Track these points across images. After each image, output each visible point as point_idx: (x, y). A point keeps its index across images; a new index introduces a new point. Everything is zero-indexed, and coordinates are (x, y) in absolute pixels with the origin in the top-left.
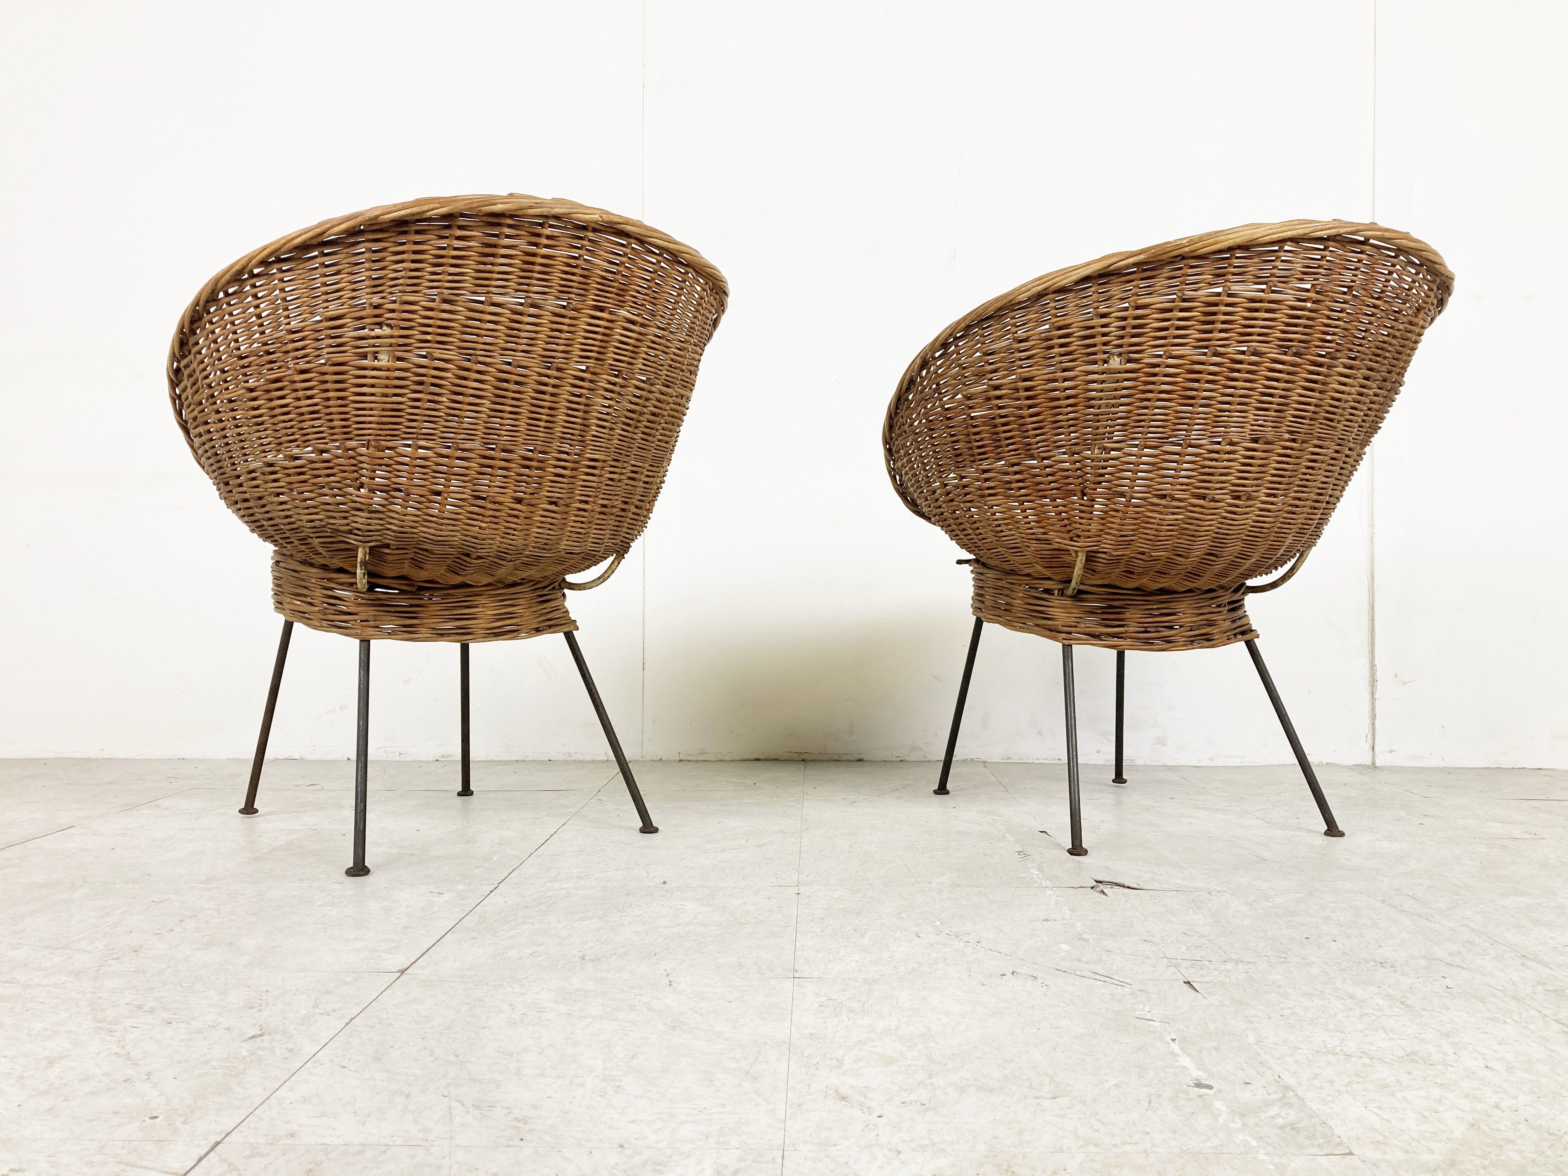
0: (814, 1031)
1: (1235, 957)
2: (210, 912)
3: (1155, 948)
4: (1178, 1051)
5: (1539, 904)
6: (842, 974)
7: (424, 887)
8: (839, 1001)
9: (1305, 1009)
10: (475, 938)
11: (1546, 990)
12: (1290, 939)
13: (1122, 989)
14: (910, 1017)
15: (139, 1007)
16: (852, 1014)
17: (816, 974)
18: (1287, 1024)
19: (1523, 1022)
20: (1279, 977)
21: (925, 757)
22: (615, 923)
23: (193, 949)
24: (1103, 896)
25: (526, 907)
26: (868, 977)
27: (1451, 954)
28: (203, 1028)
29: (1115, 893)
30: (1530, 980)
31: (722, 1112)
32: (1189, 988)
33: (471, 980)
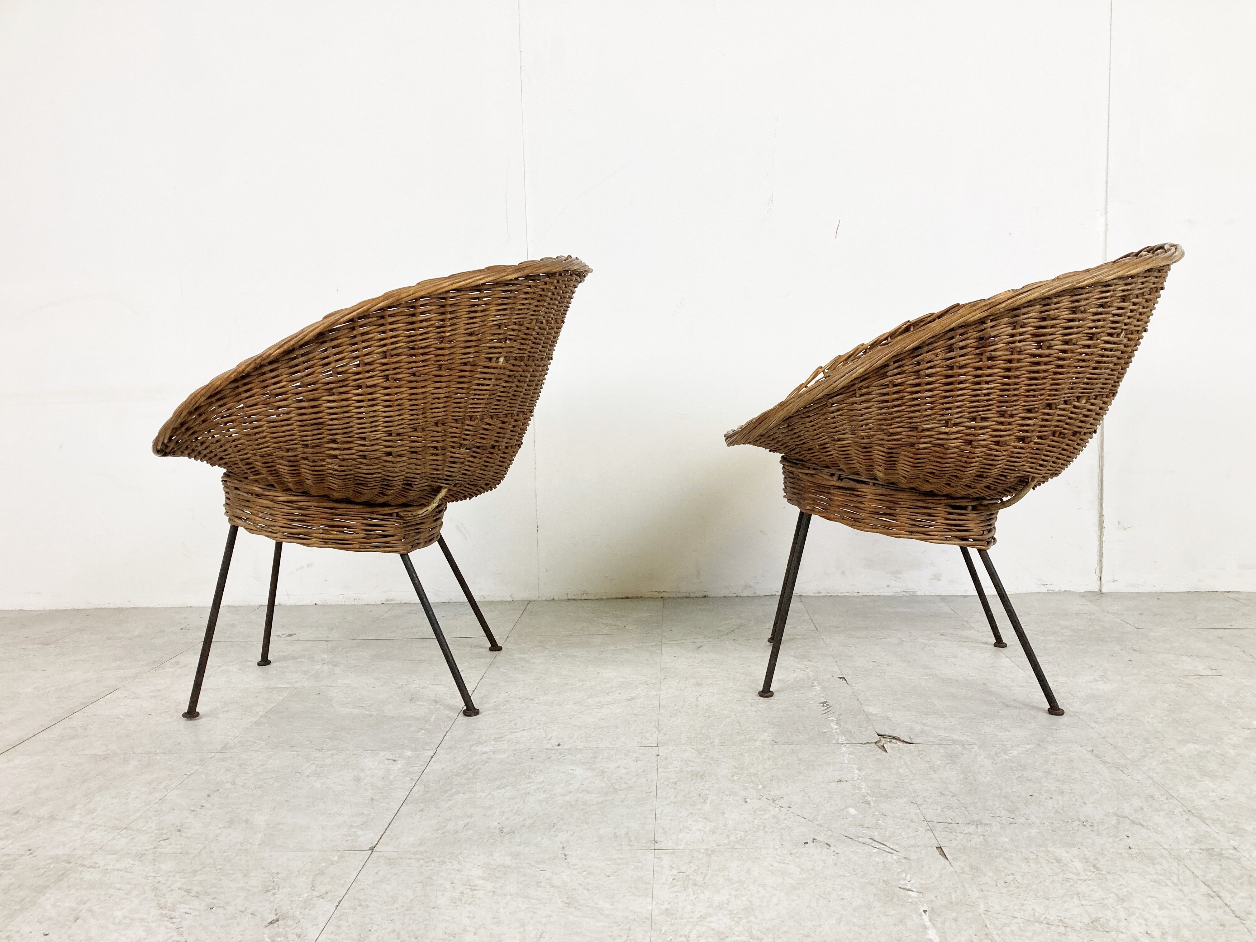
0: (669, 906)
1: (976, 818)
2: (228, 786)
3: (918, 811)
4: (928, 924)
5: (1208, 752)
6: (689, 845)
7: (382, 753)
8: (687, 874)
9: (1023, 874)
10: (422, 810)
11: (1201, 849)
12: (1018, 797)
13: (892, 857)
14: (737, 890)
15: (188, 891)
16: (696, 888)
17: (671, 845)
18: (1008, 891)
19: (1180, 884)
20: (1007, 840)
21: (755, 593)
22: (523, 792)
23: (220, 828)
24: (884, 753)
25: (458, 774)
26: (708, 847)
27: (1136, 811)
28: (236, 913)
29: (892, 748)
30: (1190, 838)
32: (941, 854)
33: (422, 857)
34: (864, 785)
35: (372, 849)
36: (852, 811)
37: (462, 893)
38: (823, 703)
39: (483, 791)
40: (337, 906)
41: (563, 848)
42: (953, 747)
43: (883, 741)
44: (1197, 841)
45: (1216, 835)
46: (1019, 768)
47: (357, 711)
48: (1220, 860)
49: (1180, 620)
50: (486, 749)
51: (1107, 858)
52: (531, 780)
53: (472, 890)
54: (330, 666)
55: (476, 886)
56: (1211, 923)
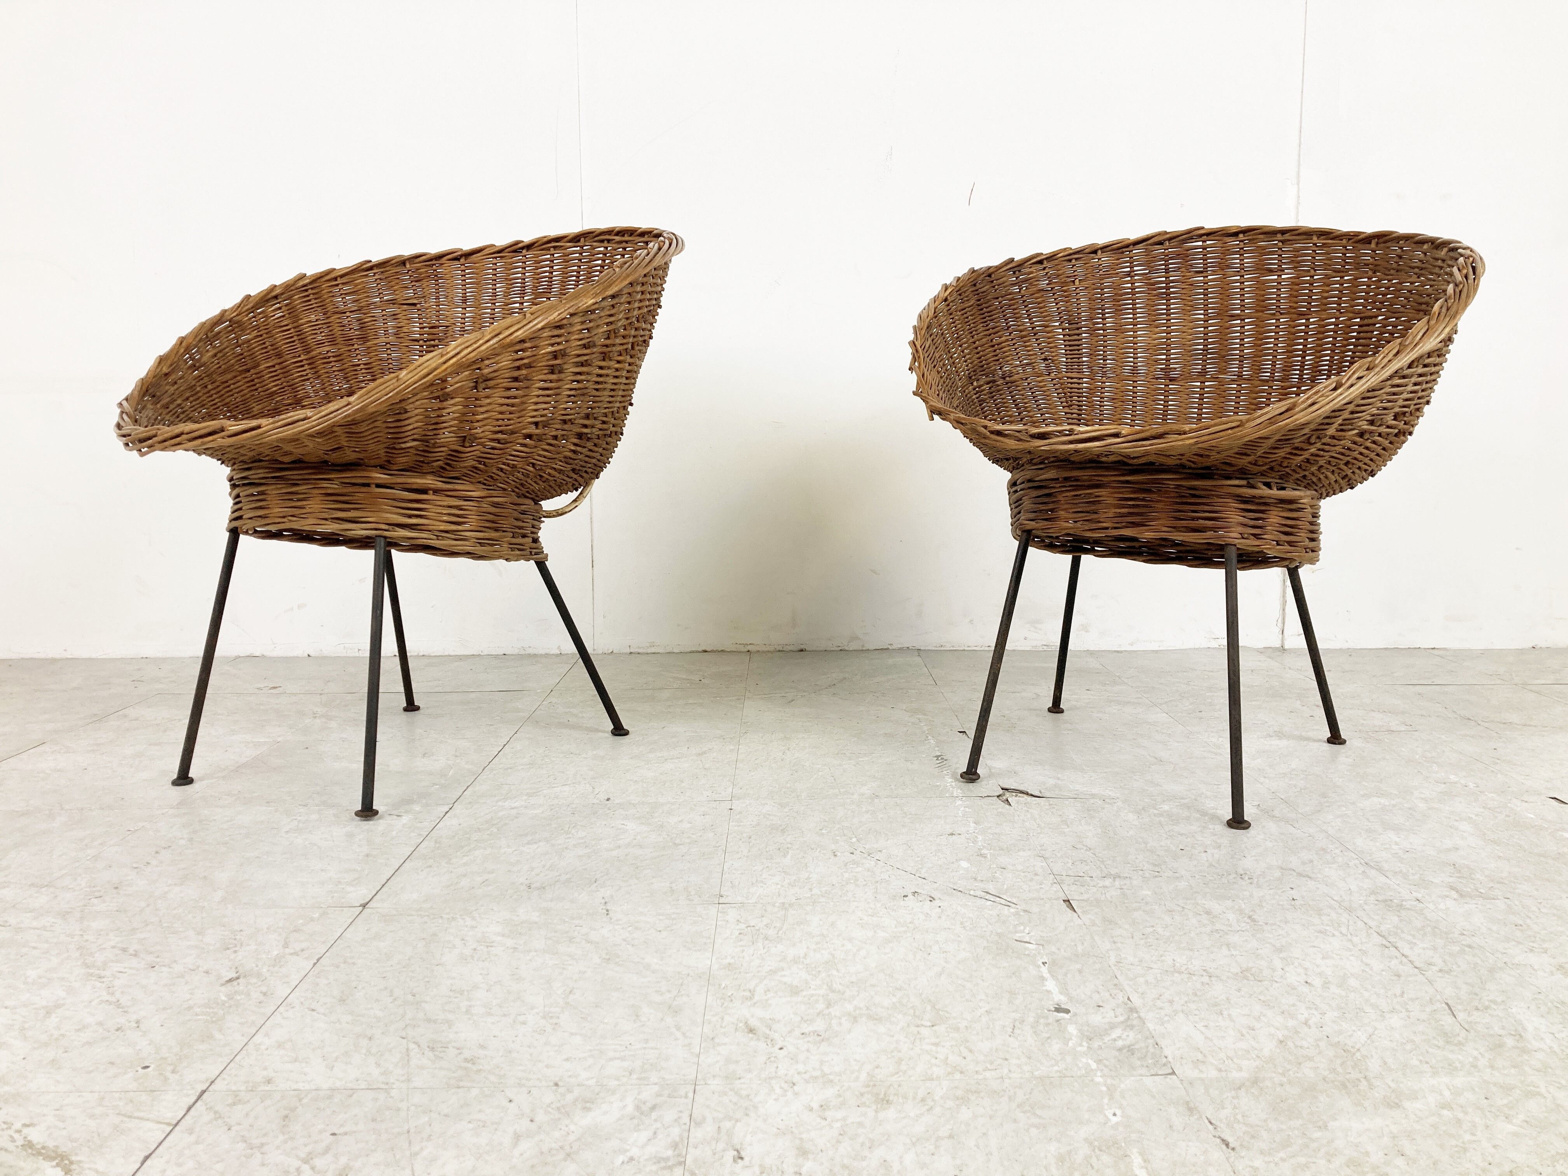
0: (732, 961)
1: (1113, 871)
2: (182, 842)
3: (1044, 864)
4: (1046, 975)
5: (1394, 806)
6: (762, 899)
8: (757, 928)
9: (1164, 926)
10: (431, 866)
11: (1377, 900)
12: (1167, 851)
13: (1008, 910)
14: (817, 944)
15: (124, 950)
16: (767, 942)
17: (739, 899)
18: (1146, 943)
19: (1349, 935)
20: (1149, 893)
21: (863, 646)
22: (560, 847)
23: (170, 885)
24: (1007, 806)
25: (479, 830)
26: (785, 901)
27: (1304, 863)
28: (185, 972)
29: (1018, 802)
30: (1365, 890)
31: (645, 1048)
32: (1068, 907)
33: (427, 914)
34: (980, 838)
35: (364, 906)
36: (965, 864)
37: (475, 949)
38: (938, 757)
39: (509, 846)
40: (315, 964)
41: (605, 903)
42: (1092, 801)
43: (1007, 794)
44: (1373, 893)
45: (1397, 887)
46: (1170, 822)
47: (354, 766)
48: (1399, 911)
49: (1374, 676)
50: (516, 804)
51: (1265, 910)
52: (570, 835)
53: (487, 947)
54: (323, 720)
55: (492, 942)
56: (1384, 973)
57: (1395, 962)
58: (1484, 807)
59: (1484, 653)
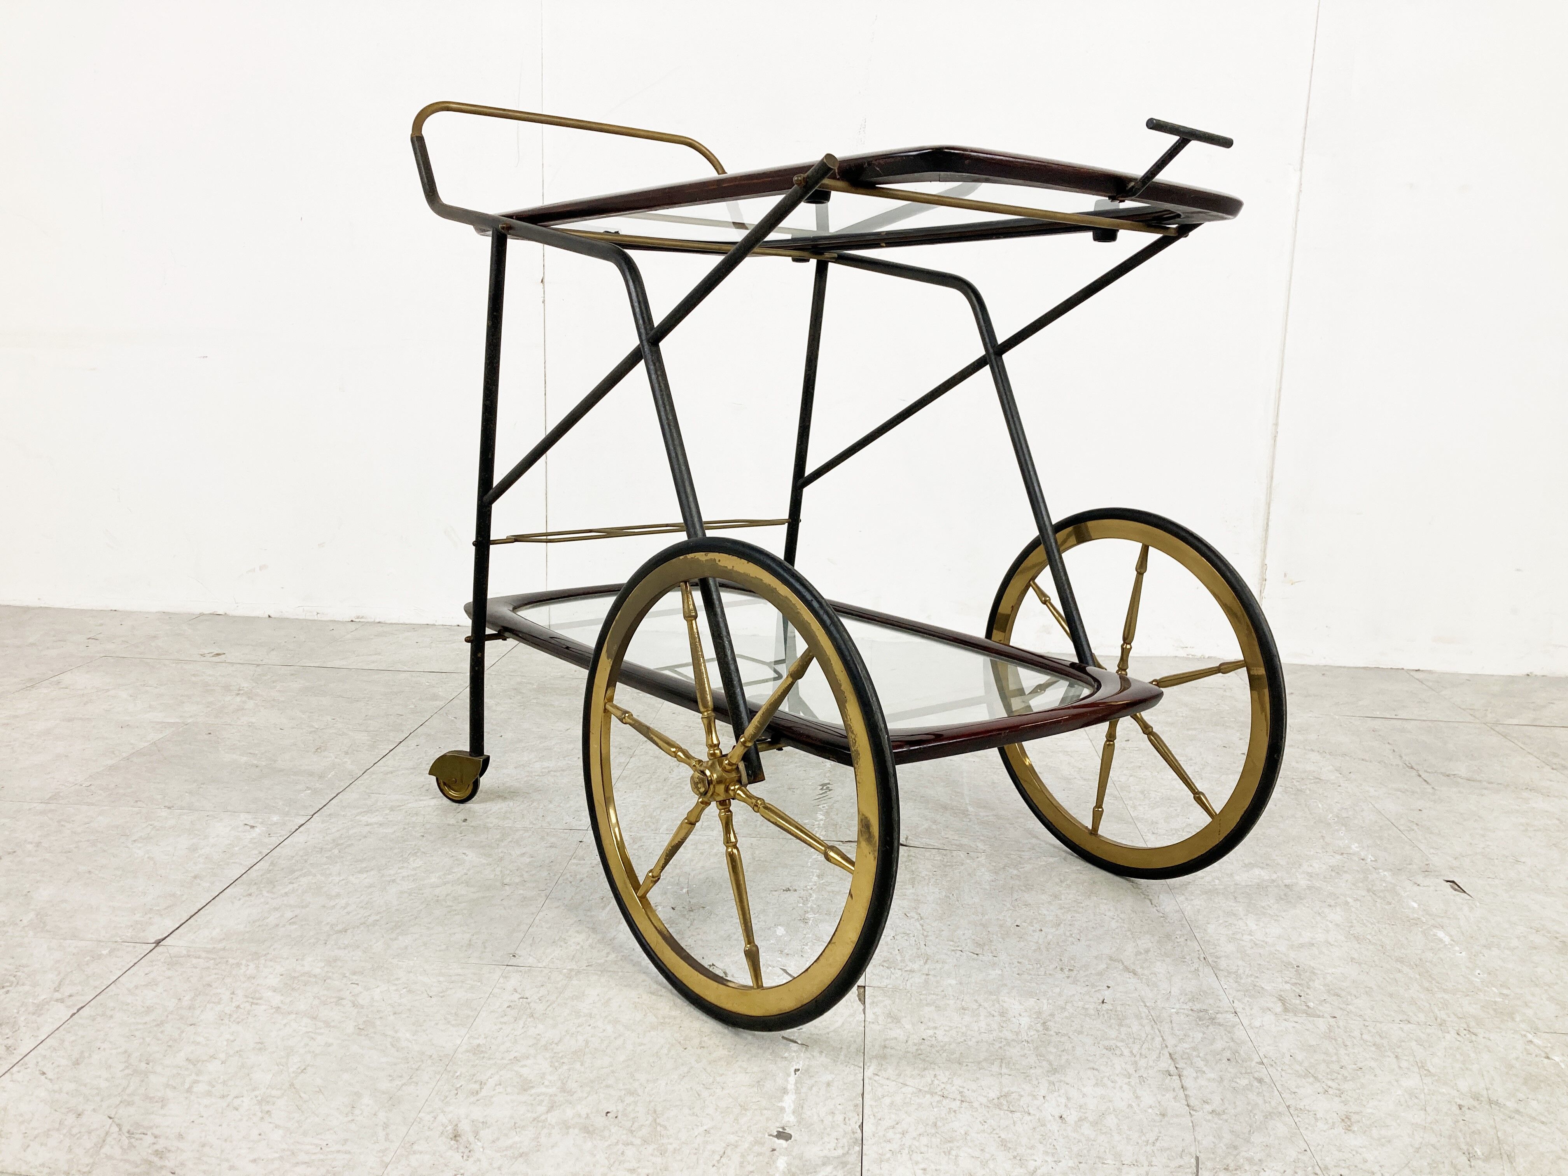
0: (483, 1042)
1: (931, 950)
4: (791, 1087)
6: (553, 963)
7: (243, 817)
8: (529, 1000)
9: (947, 1029)
10: (250, 895)
11: (1192, 1010)
12: (1001, 926)
17: (531, 961)
25: (320, 850)
26: (575, 967)
27: (1138, 954)
31: (338, 1152)
32: (859, 995)
33: (214, 957)
34: (814, 897)
35: (158, 943)
36: (781, 931)
37: (238, 1007)
38: (823, 785)
39: (339, 874)
40: (74, 1014)
42: (955, 854)
44: (1193, 1000)
45: (1222, 992)
46: (1023, 888)
47: (244, 759)
48: (1208, 1026)
50: (374, 820)
51: (1066, 1014)
52: (405, 865)
53: (252, 1003)
54: (244, 698)
55: (260, 999)
56: (1150, 1110)
57: (1170, 1095)
58: (1368, 890)
59: (1472, 679)
